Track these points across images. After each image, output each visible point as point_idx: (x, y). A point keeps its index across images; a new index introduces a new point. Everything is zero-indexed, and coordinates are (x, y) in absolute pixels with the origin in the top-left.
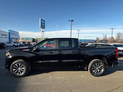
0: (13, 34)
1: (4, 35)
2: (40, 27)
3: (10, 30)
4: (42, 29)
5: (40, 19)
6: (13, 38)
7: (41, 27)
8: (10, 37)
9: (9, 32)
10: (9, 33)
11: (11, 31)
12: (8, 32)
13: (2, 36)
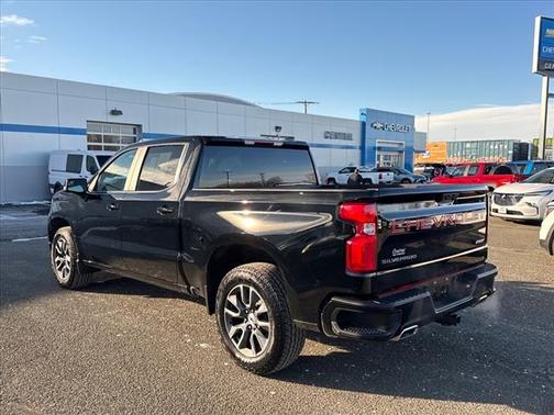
0: (379, 125)
1: (337, 136)
2: (535, 69)
3: (368, 110)
4: (545, 79)
5: (538, 20)
6: (379, 149)
7: (541, 70)
8: (366, 145)
9: (364, 118)
10: (364, 124)
11: (369, 112)
12: (358, 119)
13: (328, 141)
